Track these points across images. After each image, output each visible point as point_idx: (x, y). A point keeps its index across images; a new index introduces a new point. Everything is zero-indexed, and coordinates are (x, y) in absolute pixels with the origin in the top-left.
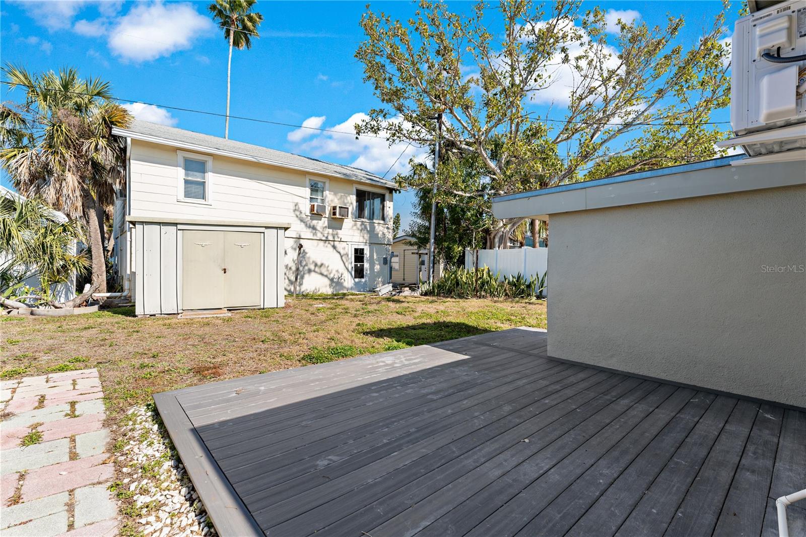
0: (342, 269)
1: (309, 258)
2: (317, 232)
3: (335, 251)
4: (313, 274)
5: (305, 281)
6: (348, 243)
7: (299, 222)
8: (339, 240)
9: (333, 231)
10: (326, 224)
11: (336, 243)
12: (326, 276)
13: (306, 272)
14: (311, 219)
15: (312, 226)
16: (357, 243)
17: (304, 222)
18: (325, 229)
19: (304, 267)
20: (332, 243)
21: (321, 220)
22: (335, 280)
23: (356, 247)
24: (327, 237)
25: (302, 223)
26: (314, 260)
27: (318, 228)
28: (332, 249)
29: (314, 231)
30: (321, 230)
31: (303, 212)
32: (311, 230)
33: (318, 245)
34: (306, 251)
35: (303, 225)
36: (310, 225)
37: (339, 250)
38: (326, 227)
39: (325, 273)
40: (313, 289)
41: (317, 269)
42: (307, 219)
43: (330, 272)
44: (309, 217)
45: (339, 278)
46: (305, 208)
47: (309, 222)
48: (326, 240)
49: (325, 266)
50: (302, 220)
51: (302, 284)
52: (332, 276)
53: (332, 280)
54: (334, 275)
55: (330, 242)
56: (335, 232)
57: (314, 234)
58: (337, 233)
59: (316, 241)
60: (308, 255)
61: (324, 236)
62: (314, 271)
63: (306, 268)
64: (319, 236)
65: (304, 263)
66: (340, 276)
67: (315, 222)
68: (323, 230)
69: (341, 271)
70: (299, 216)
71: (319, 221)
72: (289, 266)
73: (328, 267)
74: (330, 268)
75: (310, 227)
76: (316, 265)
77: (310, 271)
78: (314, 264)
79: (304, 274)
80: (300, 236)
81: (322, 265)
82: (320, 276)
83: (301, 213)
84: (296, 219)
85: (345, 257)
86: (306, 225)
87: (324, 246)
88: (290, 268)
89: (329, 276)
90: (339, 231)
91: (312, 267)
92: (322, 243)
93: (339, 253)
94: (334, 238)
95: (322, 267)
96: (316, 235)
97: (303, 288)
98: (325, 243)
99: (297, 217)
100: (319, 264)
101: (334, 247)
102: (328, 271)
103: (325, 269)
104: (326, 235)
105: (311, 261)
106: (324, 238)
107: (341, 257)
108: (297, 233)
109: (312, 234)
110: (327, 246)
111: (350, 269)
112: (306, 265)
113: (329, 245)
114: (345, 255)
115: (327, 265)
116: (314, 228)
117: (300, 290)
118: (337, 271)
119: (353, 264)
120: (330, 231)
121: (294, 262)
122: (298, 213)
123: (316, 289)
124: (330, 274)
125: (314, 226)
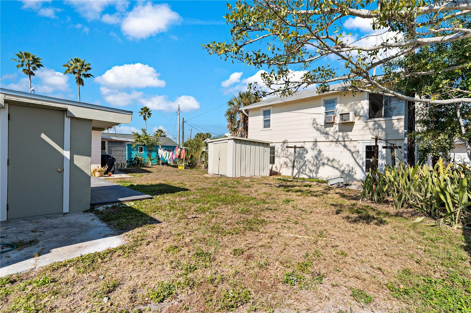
0: (352, 163)
1: (323, 155)
2: (329, 136)
3: (345, 149)
4: (326, 166)
5: (320, 171)
6: (358, 142)
7: (316, 131)
8: (350, 140)
9: (343, 134)
10: (337, 129)
11: (347, 143)
12: (337, 169)
13: (321, 165)
14: (325, 127)
15: (325, 132)
16: (370, 141)
17: (319, 131)
18: (336, 133)
19: (319, 161)
20: (343, 143)
21: (333, 127)
22: (346, 172)
23: (368, 144)
24: (338, 139)
25: (318, 131)
26: (327, 156)
27: (330, 133)
28: (343, 148)
29: (327, 136)
30: (332, 134)
31: (319, 124)
32: (324, 135)
33: (330, 145)
34: (321, 150)
35: (318, 133)
36: (324, 132)
37: (350, 148)
38: (337, 131)
39: (336, 166)
40: (326, 177)
41: (329, 163)
42: (322, 128)
43: (340, 165)
44: (323, 126)
45: (350, 171)
46: (321, 121)
47: (323, 130)
48: (337, 141)
49: (336, 161)
50: (318, 130)
51: (318, 173)
52: (342, 169)
53: (343, 172)
54: (345, 168)
55: (341, 142)
56: (345, 134)
57: (326, 138)
58: (347, 134)
59: (330, 143)
60: (322, 153)
61: (335, 138)
62: (327, 164)
63: (321, 162)
64: (331, 138)
65: (319, 159)
66: (351, 169)
67: (327, 129)
68: (334, 134)
69: (351, 165)
70: (316, 127)
71: (331, 128)
72: (310, 160)
73: (339, 161)
74: (341, 163)
75: (324, 133)
76: (329, 160)
77: (324, 164)
78: (327, 159)
79: (319, 166)
80: (316, 140)
81: (333, 160)
82: (332, 169)
83: (317, 124)
84: (314, 129)
85: (356, 154)
86: (321, 132)
87: (335, 145)
88: (310, 162)
89: (339, 168)
90: (349, 133)
91: (326, 161)
92: (333, 144)
93: (350, 151)
94: (344, 139)
95: (334, 162)
96: (328, 138)
97: (319, 175)
98: (337, 143)
99: (314, 128)
100: (331, 159)
101: (345, 146)
102: (339, 164)
103: (337, 163)
104: (337, 137)
105: (325, 157)
106: (335, 140)
107: (352, 153)
108: (315, 139)
109: (325, 138)
110: (338, 146)
111: (361, 163)
112: (321, 160)
113: (340, 145)
114: (356, 152)
115: (338, 160)
116: (327, 134)
117: (317, 176)
118: (348, 165)
119: (364, 159)
120: (341, 134)
121: (313, 158)
122: (315, 125)
123: (328, 177)
124: (341, 167)
125: (327, 132)
